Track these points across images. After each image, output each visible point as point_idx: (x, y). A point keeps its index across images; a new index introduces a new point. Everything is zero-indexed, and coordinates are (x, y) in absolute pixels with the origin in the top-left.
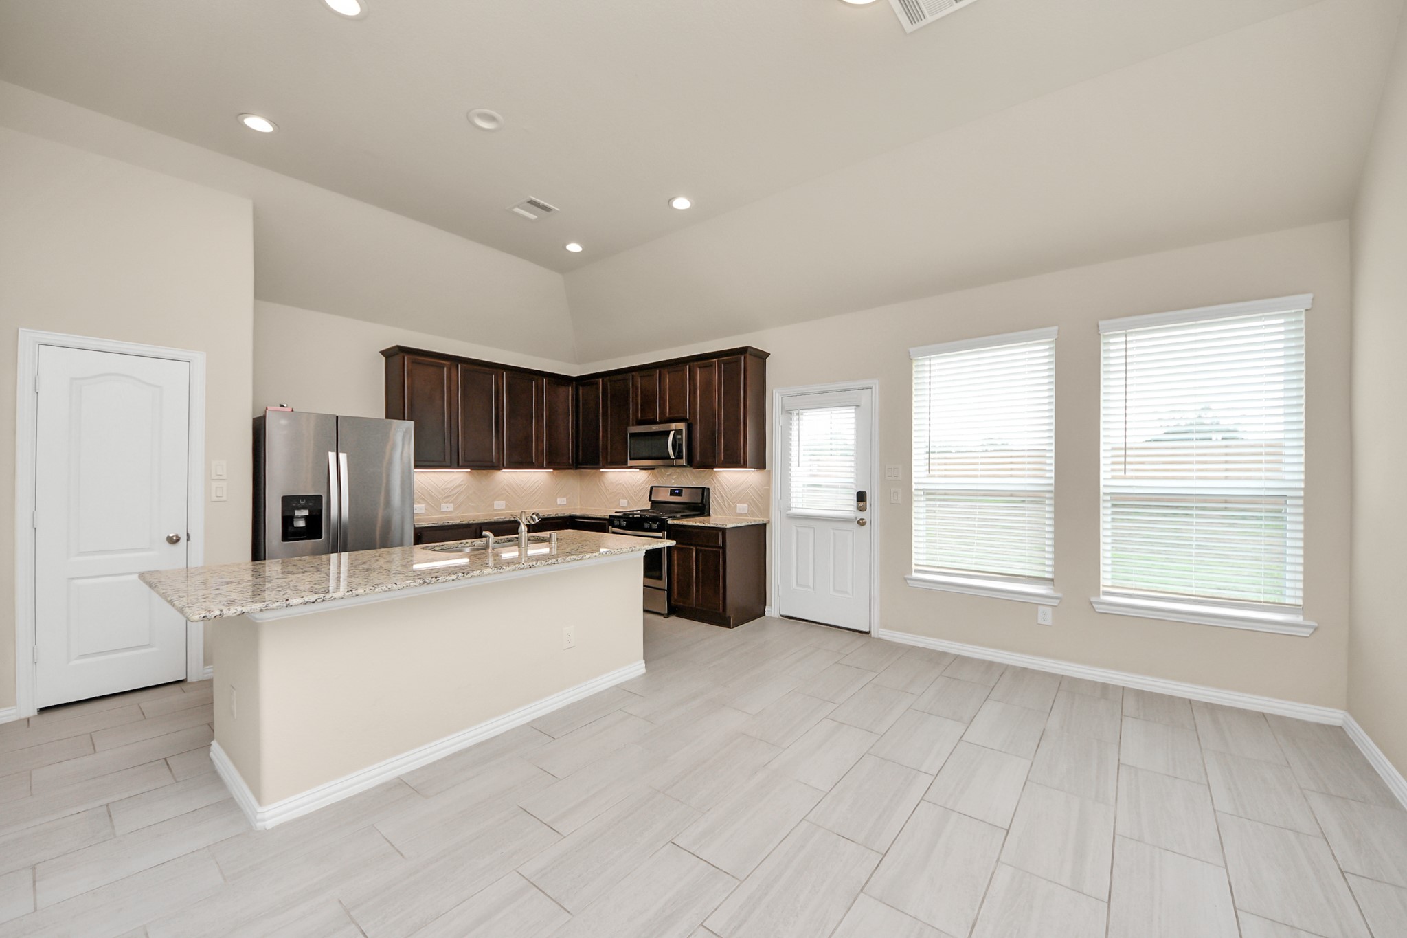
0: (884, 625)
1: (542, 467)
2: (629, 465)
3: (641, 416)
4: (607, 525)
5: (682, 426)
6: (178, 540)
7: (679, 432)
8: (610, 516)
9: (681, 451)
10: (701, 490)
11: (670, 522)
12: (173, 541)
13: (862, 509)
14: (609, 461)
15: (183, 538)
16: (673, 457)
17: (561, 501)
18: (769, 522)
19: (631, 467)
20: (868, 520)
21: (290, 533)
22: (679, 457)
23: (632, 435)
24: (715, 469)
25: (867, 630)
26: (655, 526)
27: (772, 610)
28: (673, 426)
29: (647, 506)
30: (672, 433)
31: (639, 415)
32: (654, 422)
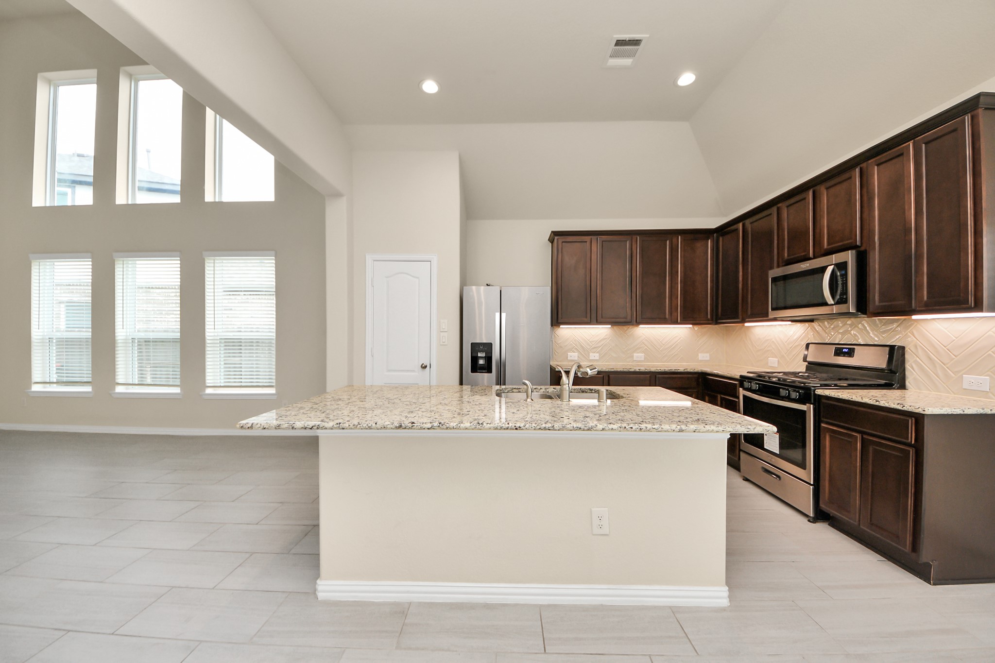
1: (676, 323)
2: (770, 317)
3: (788, 255)
4: (738, 386)
5: (849, 257)
6: (426, 367)
7: (842, 266)
8: (741, 376)
9: (845, 292)
10: (887, 349)
11: (819, 392)
12: (424, 367)
14: (749, 313)
15: (428, 367)
16: (830, 301)
17: (703, 356)
19: (775, 319)
21: (475, 368)
22: (842, 301)
23: (775, 280)
24: (914, 317)
26: (794, 395)
28: (835, 258)
29: (802, 368)
30: (830, 268)
31: (786, 255)
32: (806, 259)
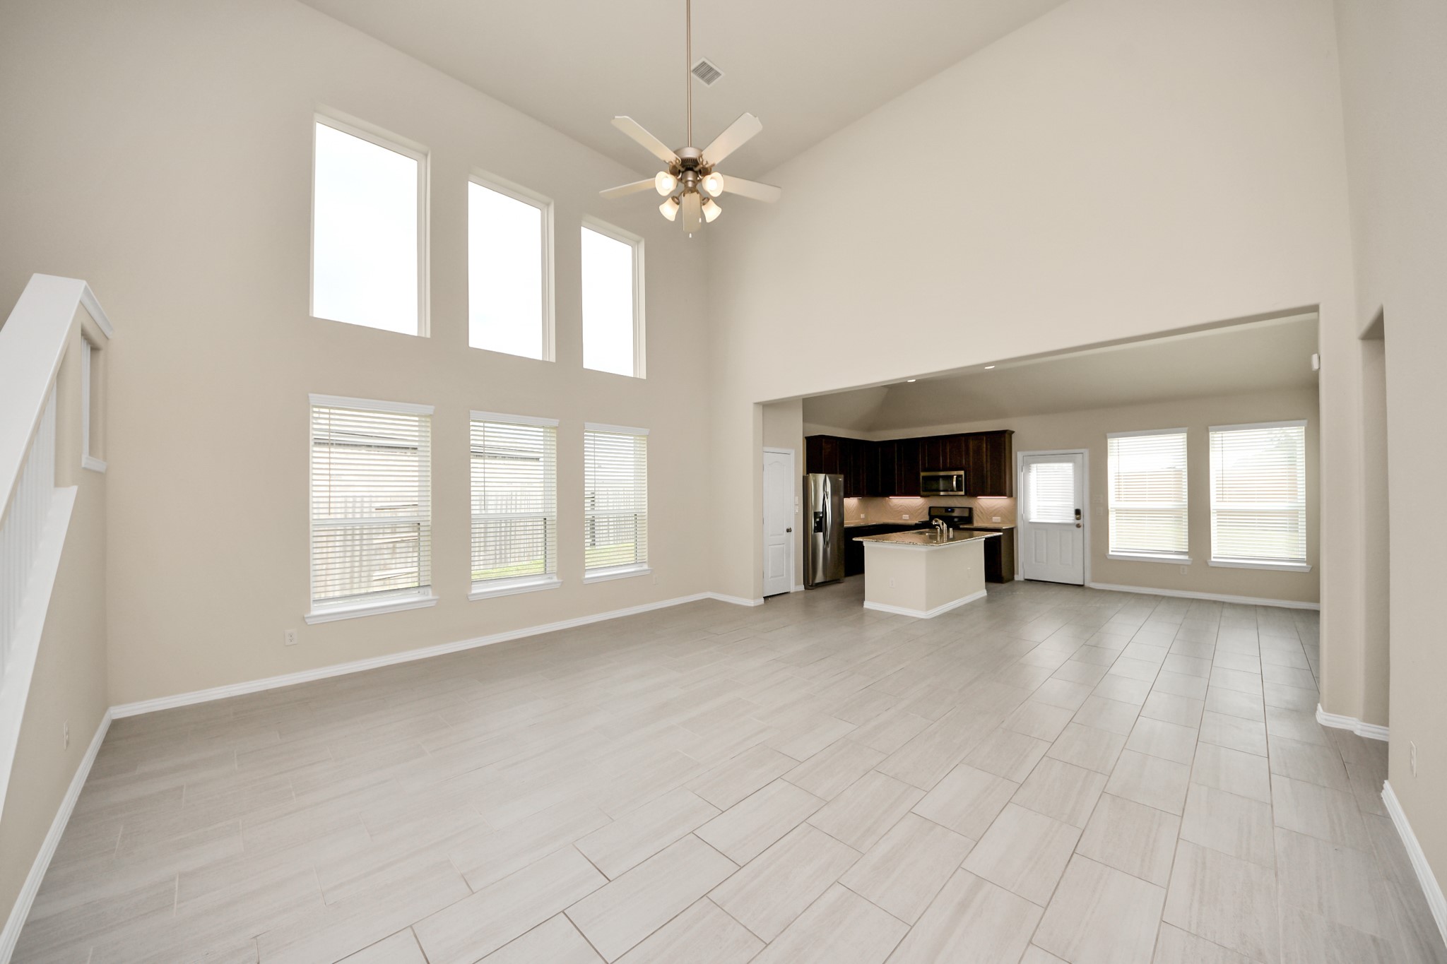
0: (1093, 581)
3: (929, 466)
5: (962, 473)
7: (959, 476)
9: (961, 487)
10: (968, 510)
12: (788, 531)
13: (1078, 519)
15: (791, 530)
16: (955, 489)
18: (1016, 527)
20: (1081, 524)
22: (959, 488)
23: (924, 477)
24: (980, 497)
25: (1082, 584)
27: (1019, 577)
28: (955, 473)
30: (955, 477)
31: (927, 466)
32: (938, 470)
